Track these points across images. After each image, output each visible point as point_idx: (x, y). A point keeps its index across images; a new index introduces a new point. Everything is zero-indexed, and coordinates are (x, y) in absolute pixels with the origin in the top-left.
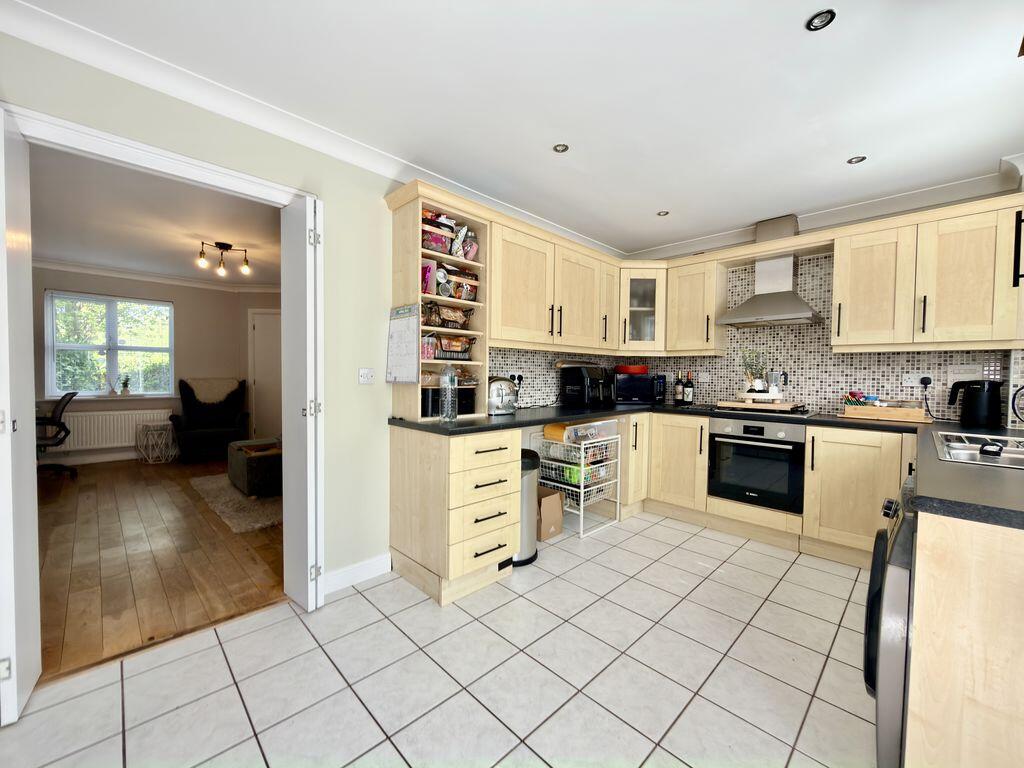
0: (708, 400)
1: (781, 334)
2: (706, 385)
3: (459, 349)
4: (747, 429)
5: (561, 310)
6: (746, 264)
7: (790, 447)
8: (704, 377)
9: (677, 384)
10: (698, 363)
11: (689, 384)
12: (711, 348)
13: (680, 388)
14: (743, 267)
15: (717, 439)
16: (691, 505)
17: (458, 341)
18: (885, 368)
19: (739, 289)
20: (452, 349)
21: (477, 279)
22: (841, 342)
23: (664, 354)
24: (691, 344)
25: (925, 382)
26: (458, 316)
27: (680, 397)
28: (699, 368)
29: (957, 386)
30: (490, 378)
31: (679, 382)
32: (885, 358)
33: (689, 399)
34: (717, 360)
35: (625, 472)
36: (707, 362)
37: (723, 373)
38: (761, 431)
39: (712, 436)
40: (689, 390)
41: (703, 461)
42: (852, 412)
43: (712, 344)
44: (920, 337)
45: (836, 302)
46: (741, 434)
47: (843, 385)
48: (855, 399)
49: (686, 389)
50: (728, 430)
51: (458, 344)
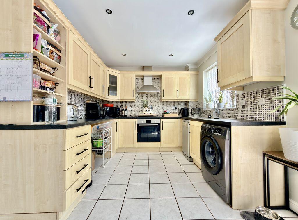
0: (131, 115)
1: (149, 97)
2: (130, 111)
3: (50, 87)
4: (147, 121)
5: (93, 79)
6: (140, 77)
7: (158, 125)
8: (130, 108)
9: (122, 110)
10: (128, 104)
11: (126, 110)
12: (134, 99)
13: (123, 111)
14: (139, 78)
15: (140, 125)
16: (132, 146)
17: (49, 82)
18: (169, 105)
19: (138, 83)
20: (46, 86)
21: (61, 53)
22: (164, 99)
23: (119, 101)
24: (128, 97)
25: (176, 108)
26: (49, 69)
27: (123, 114)
28: (128, 106)
29: (182, 109)
30: (68, 103)
31: (123, 110)
32: (169, 103)
33: (126, 115)
34: (133, 103)
35: (114, 140)
36: (130, 103)
37: (135, 107)
38: (150, 121)
39: (138, 124)
40: (126, 112)
41: (136, 132)
42: (166, 115)
43: (134, 98)
44: (177, 98)
45: (163, 89)
46: (146, 123)
47: (162, 109)
48: (166, 112)
49: (125, 112)
50: (142, 122)
51: (50, 84)
